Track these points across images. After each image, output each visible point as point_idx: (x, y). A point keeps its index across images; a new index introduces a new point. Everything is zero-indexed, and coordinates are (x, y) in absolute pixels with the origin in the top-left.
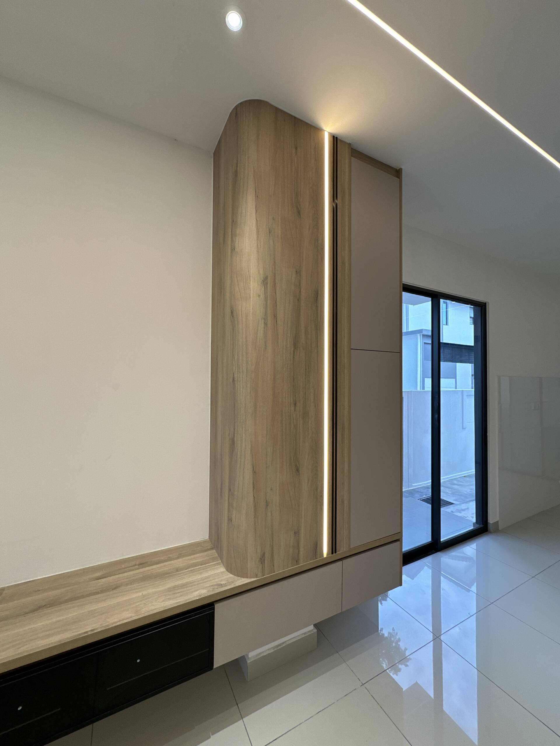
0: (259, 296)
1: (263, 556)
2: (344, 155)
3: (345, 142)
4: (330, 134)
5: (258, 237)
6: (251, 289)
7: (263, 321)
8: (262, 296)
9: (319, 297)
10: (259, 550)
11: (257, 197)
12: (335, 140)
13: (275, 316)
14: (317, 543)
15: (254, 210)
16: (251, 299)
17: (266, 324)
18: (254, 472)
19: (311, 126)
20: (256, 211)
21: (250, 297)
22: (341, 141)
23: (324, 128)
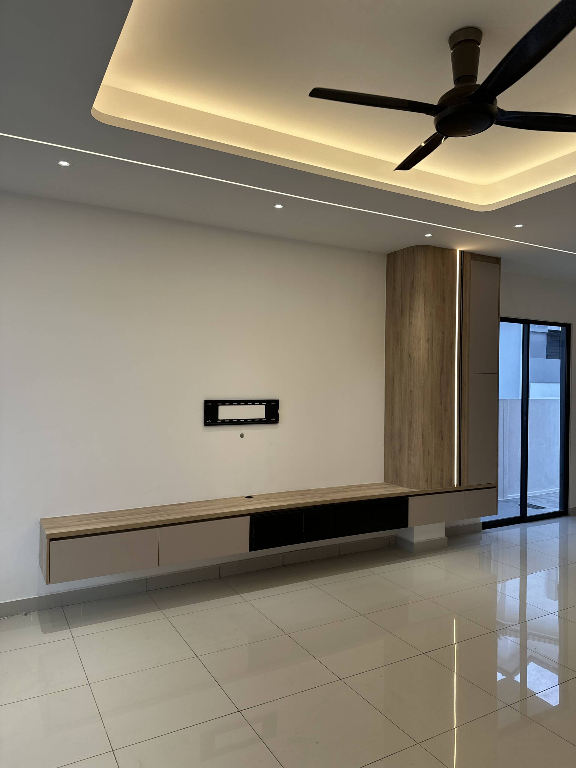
0: (425, 348)
1: (427, 479)
2: (467, 259)
3: (468, 253)
4: (460, 251)
5: (425, 318)
6: (422, 345)
7: (427, 361)
8: (427, 349)
9: (453, 345)
10: (426, 476)
11: (425, 297)
12: (462, 252)
13: (433, 358)
14: (451, 479)
15: (423, 305)
16: (422, 350)
17: (428, 363)
18: (423, 437)
19: (450, 249)
20: (424, 305)
21: (421, 349)
22: (465, 252)
23: (457, 249)
